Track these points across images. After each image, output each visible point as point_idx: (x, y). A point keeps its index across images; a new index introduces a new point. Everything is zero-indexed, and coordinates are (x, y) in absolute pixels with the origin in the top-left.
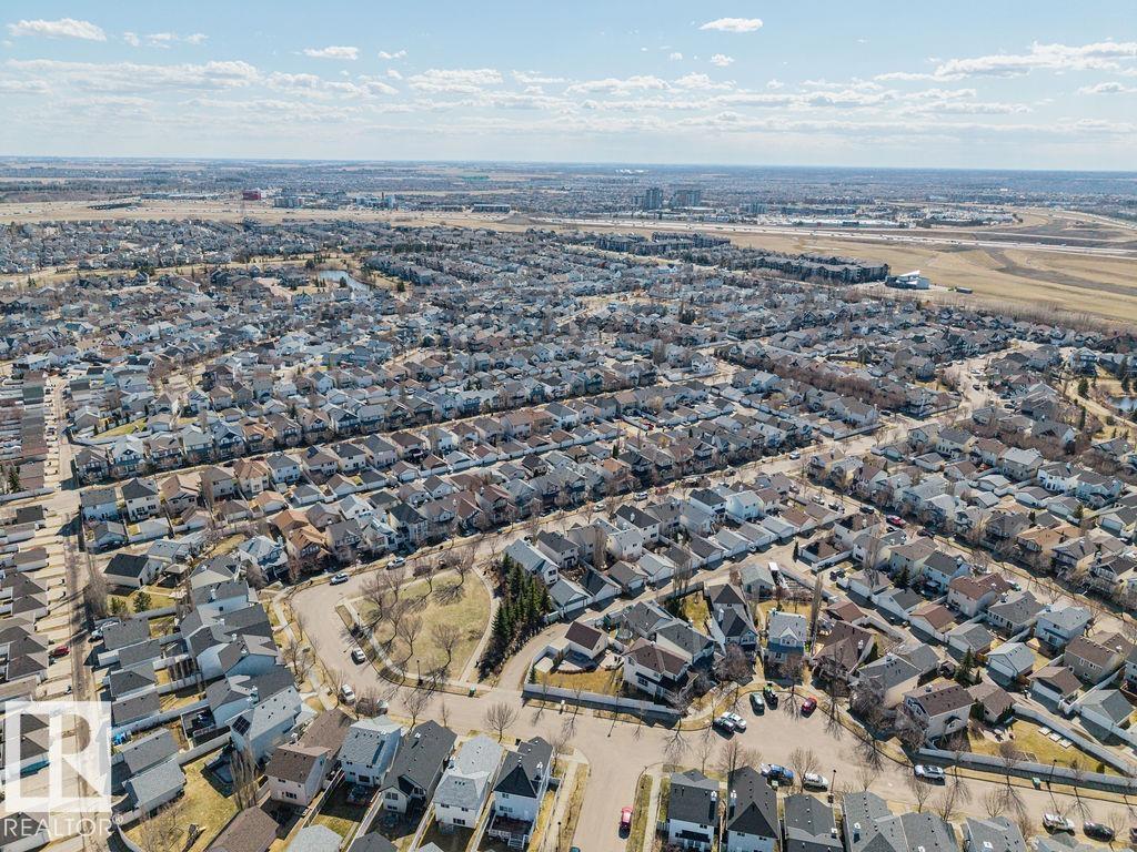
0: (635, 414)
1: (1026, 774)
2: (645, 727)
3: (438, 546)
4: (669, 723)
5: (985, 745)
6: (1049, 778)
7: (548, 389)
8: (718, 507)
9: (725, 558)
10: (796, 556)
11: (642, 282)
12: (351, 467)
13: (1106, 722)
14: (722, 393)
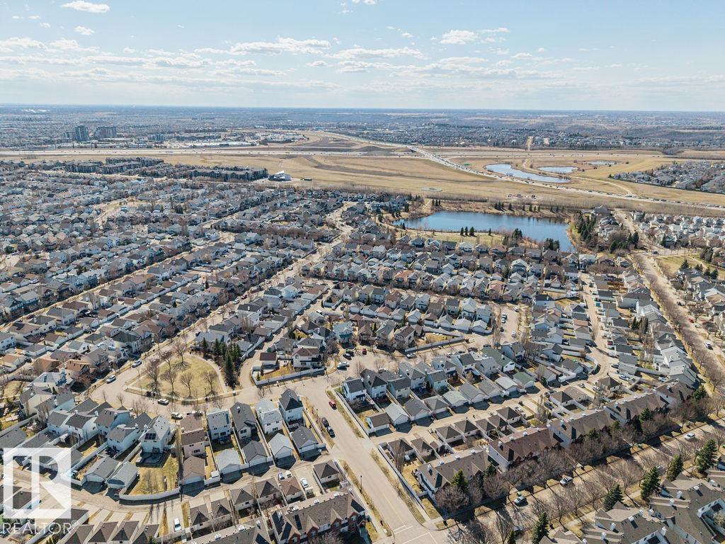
0: (198, 265)
1: (436, 346)
2: (314, 378)
3: (152, 350)
4: (322, 374)
5: (421, 343)
6: (442, 345)
7: (135, 262)
8: (280, 295)
9: (296, 315)
10: (323, 306)
11: (130, 192)
12: (48, 329)
13: (448, 325)
14: (233, 247)
